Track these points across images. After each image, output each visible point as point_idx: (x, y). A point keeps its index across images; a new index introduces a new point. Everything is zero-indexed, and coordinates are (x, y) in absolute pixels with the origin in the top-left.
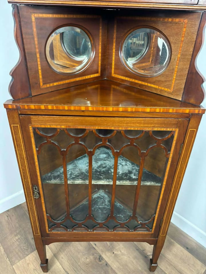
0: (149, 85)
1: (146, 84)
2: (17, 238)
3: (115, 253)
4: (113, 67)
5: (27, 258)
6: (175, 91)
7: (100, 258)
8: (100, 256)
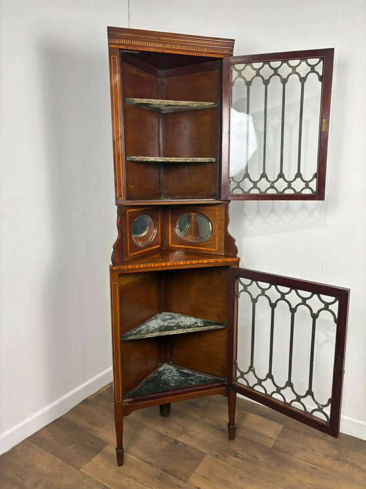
0: (200, 248)
1: (198, 248)
2: (72, 447)
3: (190, 434)
4: (170, 239)
5: (93, 460)
6: (219, 249)
7: (176, 442)
8: (175, 440)
